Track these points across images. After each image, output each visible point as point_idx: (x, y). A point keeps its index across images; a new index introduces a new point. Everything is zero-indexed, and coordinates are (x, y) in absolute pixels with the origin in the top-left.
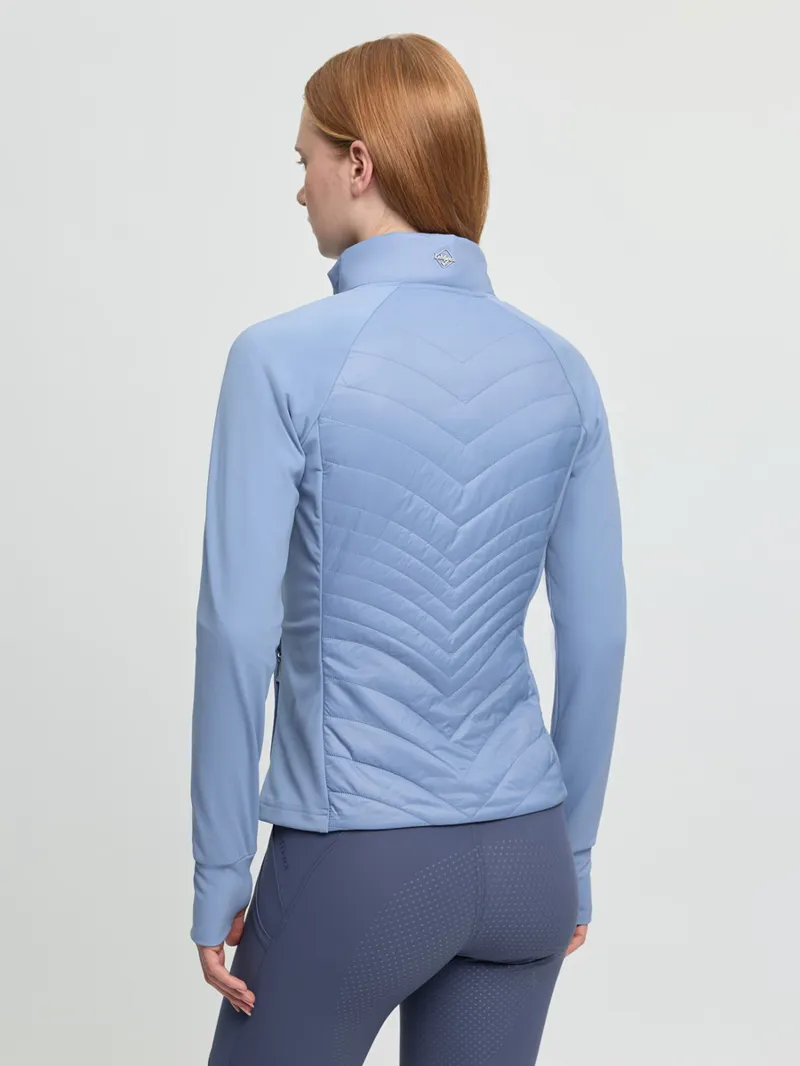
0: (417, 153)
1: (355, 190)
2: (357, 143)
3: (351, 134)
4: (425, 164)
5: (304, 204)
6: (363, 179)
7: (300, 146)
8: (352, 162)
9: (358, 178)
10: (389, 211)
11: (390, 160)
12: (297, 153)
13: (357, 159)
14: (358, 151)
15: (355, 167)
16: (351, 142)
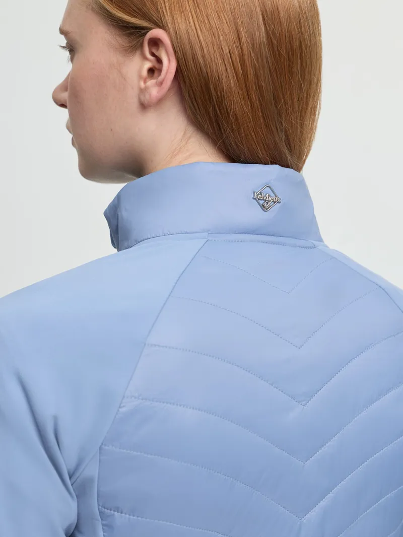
0: (242, 56)
1: (146, 98)
2: (157, 33)
3: (150, 20)
4: (251, 72)
5: (63, 105)
6: (161, 84)
7: (67, 28)
8: (145, 58)
9: (151, 82)
10: (191, 130)
11: (201, 60)
12: (63, 37)
13: (153, 55)
14: (155, 43)
15: (148, 65)
16: (149, 29)
